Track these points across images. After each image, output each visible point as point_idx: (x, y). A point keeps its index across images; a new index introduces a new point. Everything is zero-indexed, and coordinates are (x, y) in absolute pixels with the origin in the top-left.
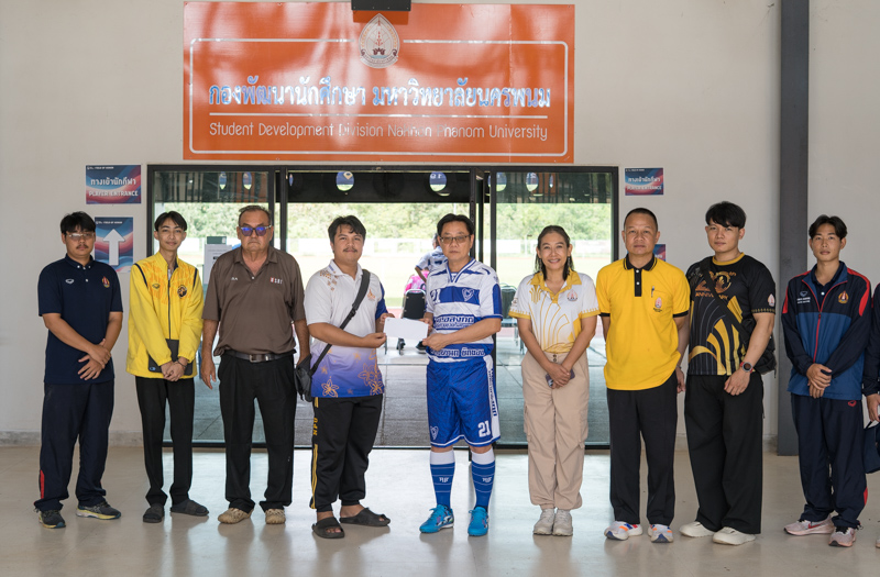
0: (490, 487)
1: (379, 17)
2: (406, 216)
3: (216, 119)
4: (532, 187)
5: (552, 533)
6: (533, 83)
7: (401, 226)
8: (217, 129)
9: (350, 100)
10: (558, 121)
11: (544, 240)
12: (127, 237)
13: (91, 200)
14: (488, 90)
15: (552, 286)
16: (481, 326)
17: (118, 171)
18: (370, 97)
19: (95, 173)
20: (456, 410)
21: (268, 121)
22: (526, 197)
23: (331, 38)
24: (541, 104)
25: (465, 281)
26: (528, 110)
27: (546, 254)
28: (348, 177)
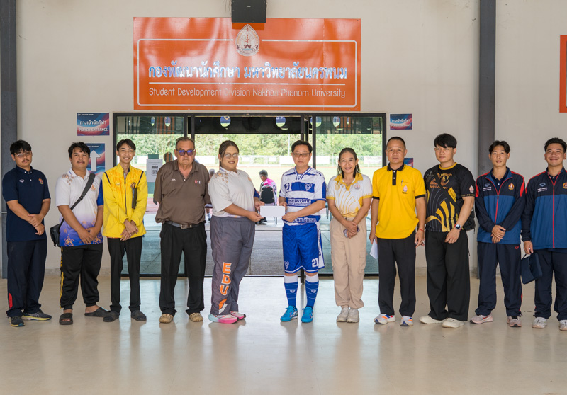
0: (315, 295)
1: (248, 26)
2: (259, 142)
3: (153, 86)
4: (336, 124)
5: (346, 321)
6: (337, 64)
7: (255, 148)
8: (153, 91)
9: (231, 75)
10: (352, 87)
11: (342, 157)
12: (102, 155)
13: (80, 133)
14: (310, 68)
15: (347, 182)
16: (315, 206)
17: (96, 117)
18: (242, 73)
19: (83, 118)
20: (299, 252)
21: (183, 87)
22: (333, 130)
23: (219, 38)
24: (342, 77)
25: (306, 179)
26: (333, 80)
27: (343, 165)
28: (227, 119)
